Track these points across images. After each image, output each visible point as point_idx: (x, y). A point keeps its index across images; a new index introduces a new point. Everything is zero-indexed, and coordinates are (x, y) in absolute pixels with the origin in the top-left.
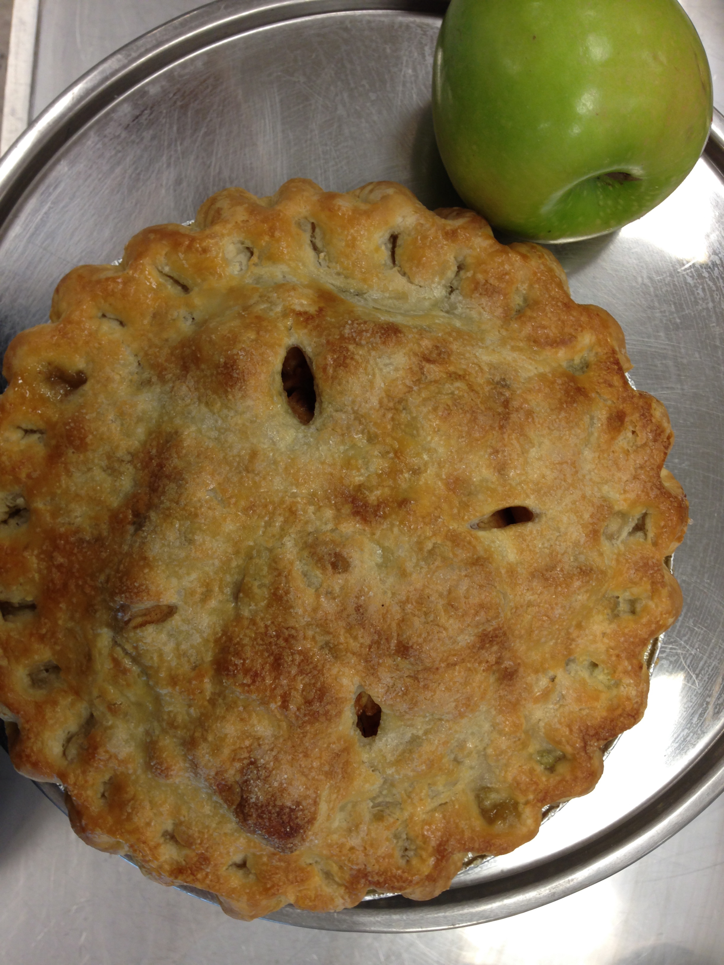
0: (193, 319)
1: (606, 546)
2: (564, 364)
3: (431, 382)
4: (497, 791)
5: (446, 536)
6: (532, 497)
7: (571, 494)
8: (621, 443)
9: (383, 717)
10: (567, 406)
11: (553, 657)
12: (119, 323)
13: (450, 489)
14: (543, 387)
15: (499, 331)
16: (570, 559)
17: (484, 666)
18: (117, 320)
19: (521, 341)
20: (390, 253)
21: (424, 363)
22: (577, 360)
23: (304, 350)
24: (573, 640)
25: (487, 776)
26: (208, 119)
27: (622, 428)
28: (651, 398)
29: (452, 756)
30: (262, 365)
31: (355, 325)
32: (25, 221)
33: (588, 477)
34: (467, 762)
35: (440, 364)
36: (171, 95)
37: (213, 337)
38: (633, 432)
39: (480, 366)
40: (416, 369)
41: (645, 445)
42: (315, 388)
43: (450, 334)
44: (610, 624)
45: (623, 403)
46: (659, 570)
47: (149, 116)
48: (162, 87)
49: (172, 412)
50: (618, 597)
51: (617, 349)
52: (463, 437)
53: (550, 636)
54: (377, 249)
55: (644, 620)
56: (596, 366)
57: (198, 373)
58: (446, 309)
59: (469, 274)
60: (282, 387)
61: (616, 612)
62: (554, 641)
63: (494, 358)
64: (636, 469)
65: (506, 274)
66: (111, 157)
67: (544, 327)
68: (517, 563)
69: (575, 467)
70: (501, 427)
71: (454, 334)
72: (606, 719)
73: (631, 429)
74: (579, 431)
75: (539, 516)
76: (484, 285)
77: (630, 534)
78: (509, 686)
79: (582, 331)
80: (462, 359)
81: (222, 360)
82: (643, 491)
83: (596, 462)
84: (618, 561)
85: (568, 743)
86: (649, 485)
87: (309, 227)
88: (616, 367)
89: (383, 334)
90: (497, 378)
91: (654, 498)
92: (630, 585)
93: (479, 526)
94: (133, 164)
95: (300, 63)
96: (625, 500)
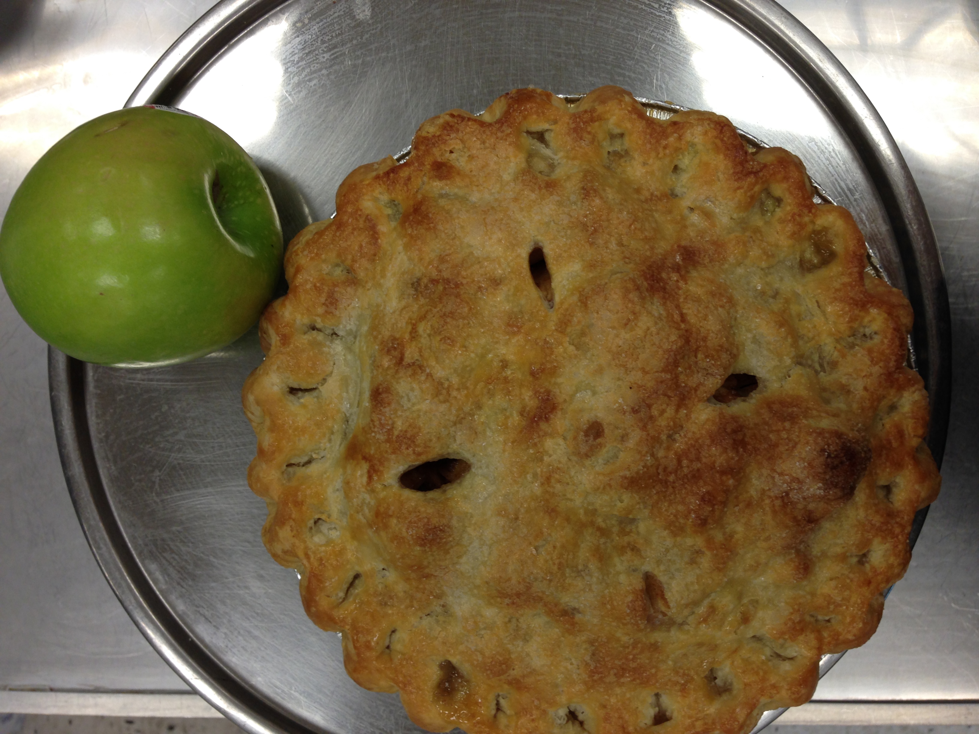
0: (383, 569)
1: (559, 173)
2: (393, 224)
3: (421, 355)
4: (803, 252)
5: (561, 332)
6: (519, 251)
7: (514, 213)
8: (462, 164)
9: (737, 372)
10: (432, 223)
11: (670, 212)
12: (393, 634)
13: (518, 331)
14: (417, 247)
15: (368, 290)
16: (575, 210)
17: (681, 284)
18: (391, 635)
19: (375, 268)
20: (307, 393)
21: (404, 363)
22: (389, 211)
23: (402, 472)
24: (652, 194)
25: (789, 263)
26: (202, 555)
27: (449, 164)
28: (417, 138)
29: (771, 300)
30: (419, 512)
31: (376, 430)
32: (309, 712)
33: (497, 196)
34: (777, 285)
35: (404, 347)
36: (184, 590)
37: (398, 556)
38: (451, 152)
39: (402, 309)
40: (410, 371)
41: (462, 141)
42: (436, 460)
43: (375, 338)
44: (634, 159)
45: (424, 165)
46: (579, 117)
47: (204, 608)
48: (177, 598)
49: (469, 586)
50: (609, 152)
51: (374, 174)
52: (469, 323)
53: (650, 219)
54: (304, 406)
55: (629, 125)
56: (393, 194)
57: (431, 567)
58: (353, 339)
59: (319, 320)
60: (437, 490)
61: (623, 153)
62: (654, 213)
63: (394, 294)
64: (485, 148)
65: (315, 286)
66: (245, 640)
67: (361, 247)
68: (583, 260)
69: (488, 210)
70: (457, 286)
71: (375, 333)
72: (726, 156)
73: (448, 154)
74: (454, 209)
75: (536, 243)
76: (327, 306)
77: (547, 145)
78: (700, 253)
79: (361, 210)
80: (397, 326)
81: (418, 548)
82: (506, 140)
83: (482, 188)
84: (574, 158)
85: (752, 189)
86: (499, 134)
87: (290, 469)
88: (392, 175)
89: (382, 406)
90: (412, 292)
91: (511, 128)
92: (596, 143)
93: (550, 300)
94: (249, 619)
95: (143, 476)
96: (516, 157)
